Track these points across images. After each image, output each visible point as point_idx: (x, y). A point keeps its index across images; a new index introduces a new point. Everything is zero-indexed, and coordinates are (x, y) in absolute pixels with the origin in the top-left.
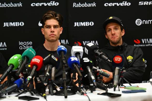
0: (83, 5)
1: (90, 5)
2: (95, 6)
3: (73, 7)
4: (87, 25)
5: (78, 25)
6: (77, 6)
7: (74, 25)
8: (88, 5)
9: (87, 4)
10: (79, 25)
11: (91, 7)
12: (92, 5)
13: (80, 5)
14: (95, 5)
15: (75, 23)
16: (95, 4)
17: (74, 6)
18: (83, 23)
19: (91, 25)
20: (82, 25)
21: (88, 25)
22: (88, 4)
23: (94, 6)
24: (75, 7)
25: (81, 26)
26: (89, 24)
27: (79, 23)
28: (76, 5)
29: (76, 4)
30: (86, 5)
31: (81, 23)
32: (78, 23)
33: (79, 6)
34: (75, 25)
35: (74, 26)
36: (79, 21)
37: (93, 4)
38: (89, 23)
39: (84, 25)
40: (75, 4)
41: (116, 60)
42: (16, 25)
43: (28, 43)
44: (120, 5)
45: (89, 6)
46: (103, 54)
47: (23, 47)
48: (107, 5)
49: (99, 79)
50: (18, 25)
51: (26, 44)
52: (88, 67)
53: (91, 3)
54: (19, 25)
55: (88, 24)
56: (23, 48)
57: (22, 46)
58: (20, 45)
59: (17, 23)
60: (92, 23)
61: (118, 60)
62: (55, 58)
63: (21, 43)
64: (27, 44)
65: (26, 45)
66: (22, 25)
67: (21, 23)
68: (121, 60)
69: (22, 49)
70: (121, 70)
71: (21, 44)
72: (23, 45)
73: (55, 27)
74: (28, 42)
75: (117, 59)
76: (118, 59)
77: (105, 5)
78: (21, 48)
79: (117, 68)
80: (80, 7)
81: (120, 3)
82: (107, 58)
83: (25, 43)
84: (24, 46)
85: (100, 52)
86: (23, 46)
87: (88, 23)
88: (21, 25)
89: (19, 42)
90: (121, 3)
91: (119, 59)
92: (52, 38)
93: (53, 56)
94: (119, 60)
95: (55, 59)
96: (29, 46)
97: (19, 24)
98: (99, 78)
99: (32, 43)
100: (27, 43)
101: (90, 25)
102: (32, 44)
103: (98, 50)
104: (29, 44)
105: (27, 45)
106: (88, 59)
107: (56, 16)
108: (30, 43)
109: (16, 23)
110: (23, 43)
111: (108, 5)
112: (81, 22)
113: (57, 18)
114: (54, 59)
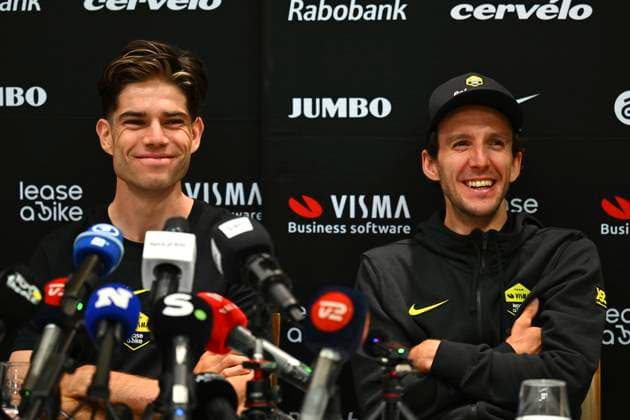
0: (340, 13)
1: (374, 12)
2: (404, 17)
3: (290, 18)
4: (353, 114)
5: (308, 114)
6: (309, 16)
7: (291, 113)
8: (365, 10)
9: (360, 8)
10: (314, 112)
11: (383, 24)
12: (385, 11)
13: (325, 12)
14: (404, 10)
15: (296, 102)
16: (404, 6)
17: (295, 14)
18: (335, 102)
19: (375, 113)
20: (332, 115)
21: (359, 111)
22: (368, 7)
23: (399, 15)
24: (300, 18)
25: (324, 115)
26: (368, 106)
27: (318, 100)
28: (303, 11)
29: (305, 5)
30: (356, 12)
31: (327, 102)
32: (308, 102)
33: (320, 18)
34: (296, 113)
35: (290, 116)
36: (316, 94)
37: (389, 7)
38: (369, 103)
39: (342, 114)
40: (301, 6)
41: (322, 314)
42: (10, 103)
43: (61, 189)
44: (535, 13)
45: (369, 15)
46: (279, 280)
47: (38, 209)
48: (463, 12)
49: (260, 398)
50: (16, 100)
51: (52, 197)
52: (181, 339)
53: (384, 4)
54: (21, 102)
55: (363, 106)
56: (36, 216)
57: (31, 203)
58: (21, 197)
59: (15, 92)
60: (380, 103)
61: (333, 317)
62: (27, 290)
63: (27, 192)
64: (56, 194)
65: (51, 201)
66: (36, 100)
67: (31, 92)
68: (344, 316)
69: (32, 218)
70: (385, 360)
71: (31, 195)
72: (39, 199)
73: (169, 120)
74: (64, 187)
75: (329, 311)
76: (334, 308)
77: (455, 13)
78: (27, 213)
79: (327, 354)
80: (325, 19)
81: (536, 7)
82: (292, 301)
83: (47, 193)
84: (41, 203)
85: (273, 269)
86: (37, 203)
87: (359, 103)
88: (31, 101)
89: (21, 184)
90: (542, 4)
91: (337, 311)
92: (153, 176)
93: (20, 278)
94: (337, 315)
95: (24, 293)
96: (66, 208)
97: (24, 95)
98: (257, 395)
99: (81, 191)
100: (58, 189)
101: (369, 112)
102: (80, 197)
103: (260, 260)
104: (68, 197)
105: (58, 201)
106: (190, 301)
107: (177, 67)
108: (71, 192)
109: (10, 90)
110: (36, 192)
111: (472, 13)
112: (327, 97)
113: (181, 79)
114: (18, 295)
